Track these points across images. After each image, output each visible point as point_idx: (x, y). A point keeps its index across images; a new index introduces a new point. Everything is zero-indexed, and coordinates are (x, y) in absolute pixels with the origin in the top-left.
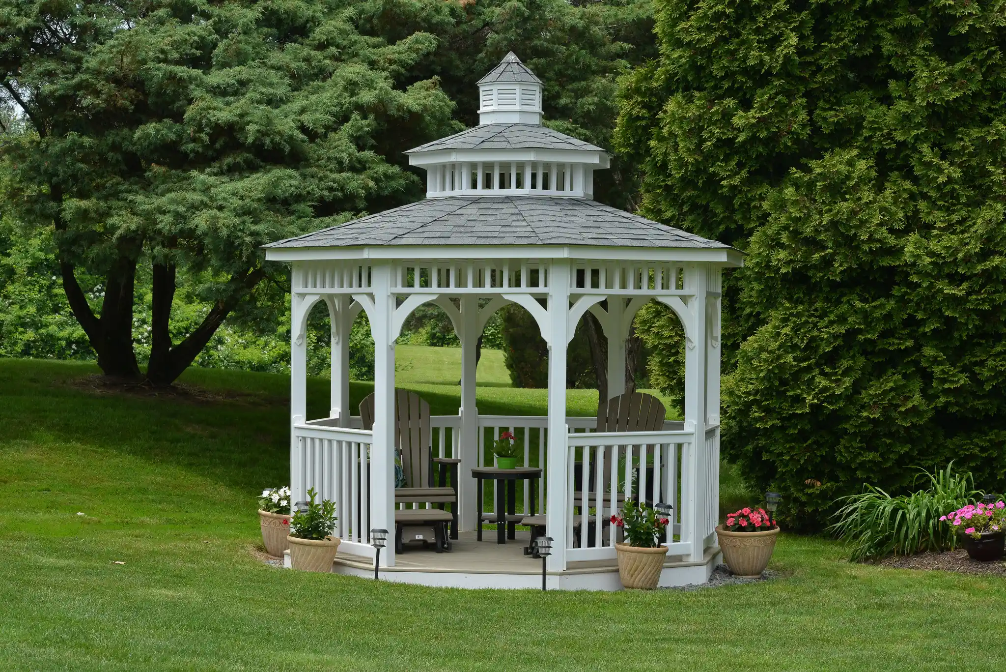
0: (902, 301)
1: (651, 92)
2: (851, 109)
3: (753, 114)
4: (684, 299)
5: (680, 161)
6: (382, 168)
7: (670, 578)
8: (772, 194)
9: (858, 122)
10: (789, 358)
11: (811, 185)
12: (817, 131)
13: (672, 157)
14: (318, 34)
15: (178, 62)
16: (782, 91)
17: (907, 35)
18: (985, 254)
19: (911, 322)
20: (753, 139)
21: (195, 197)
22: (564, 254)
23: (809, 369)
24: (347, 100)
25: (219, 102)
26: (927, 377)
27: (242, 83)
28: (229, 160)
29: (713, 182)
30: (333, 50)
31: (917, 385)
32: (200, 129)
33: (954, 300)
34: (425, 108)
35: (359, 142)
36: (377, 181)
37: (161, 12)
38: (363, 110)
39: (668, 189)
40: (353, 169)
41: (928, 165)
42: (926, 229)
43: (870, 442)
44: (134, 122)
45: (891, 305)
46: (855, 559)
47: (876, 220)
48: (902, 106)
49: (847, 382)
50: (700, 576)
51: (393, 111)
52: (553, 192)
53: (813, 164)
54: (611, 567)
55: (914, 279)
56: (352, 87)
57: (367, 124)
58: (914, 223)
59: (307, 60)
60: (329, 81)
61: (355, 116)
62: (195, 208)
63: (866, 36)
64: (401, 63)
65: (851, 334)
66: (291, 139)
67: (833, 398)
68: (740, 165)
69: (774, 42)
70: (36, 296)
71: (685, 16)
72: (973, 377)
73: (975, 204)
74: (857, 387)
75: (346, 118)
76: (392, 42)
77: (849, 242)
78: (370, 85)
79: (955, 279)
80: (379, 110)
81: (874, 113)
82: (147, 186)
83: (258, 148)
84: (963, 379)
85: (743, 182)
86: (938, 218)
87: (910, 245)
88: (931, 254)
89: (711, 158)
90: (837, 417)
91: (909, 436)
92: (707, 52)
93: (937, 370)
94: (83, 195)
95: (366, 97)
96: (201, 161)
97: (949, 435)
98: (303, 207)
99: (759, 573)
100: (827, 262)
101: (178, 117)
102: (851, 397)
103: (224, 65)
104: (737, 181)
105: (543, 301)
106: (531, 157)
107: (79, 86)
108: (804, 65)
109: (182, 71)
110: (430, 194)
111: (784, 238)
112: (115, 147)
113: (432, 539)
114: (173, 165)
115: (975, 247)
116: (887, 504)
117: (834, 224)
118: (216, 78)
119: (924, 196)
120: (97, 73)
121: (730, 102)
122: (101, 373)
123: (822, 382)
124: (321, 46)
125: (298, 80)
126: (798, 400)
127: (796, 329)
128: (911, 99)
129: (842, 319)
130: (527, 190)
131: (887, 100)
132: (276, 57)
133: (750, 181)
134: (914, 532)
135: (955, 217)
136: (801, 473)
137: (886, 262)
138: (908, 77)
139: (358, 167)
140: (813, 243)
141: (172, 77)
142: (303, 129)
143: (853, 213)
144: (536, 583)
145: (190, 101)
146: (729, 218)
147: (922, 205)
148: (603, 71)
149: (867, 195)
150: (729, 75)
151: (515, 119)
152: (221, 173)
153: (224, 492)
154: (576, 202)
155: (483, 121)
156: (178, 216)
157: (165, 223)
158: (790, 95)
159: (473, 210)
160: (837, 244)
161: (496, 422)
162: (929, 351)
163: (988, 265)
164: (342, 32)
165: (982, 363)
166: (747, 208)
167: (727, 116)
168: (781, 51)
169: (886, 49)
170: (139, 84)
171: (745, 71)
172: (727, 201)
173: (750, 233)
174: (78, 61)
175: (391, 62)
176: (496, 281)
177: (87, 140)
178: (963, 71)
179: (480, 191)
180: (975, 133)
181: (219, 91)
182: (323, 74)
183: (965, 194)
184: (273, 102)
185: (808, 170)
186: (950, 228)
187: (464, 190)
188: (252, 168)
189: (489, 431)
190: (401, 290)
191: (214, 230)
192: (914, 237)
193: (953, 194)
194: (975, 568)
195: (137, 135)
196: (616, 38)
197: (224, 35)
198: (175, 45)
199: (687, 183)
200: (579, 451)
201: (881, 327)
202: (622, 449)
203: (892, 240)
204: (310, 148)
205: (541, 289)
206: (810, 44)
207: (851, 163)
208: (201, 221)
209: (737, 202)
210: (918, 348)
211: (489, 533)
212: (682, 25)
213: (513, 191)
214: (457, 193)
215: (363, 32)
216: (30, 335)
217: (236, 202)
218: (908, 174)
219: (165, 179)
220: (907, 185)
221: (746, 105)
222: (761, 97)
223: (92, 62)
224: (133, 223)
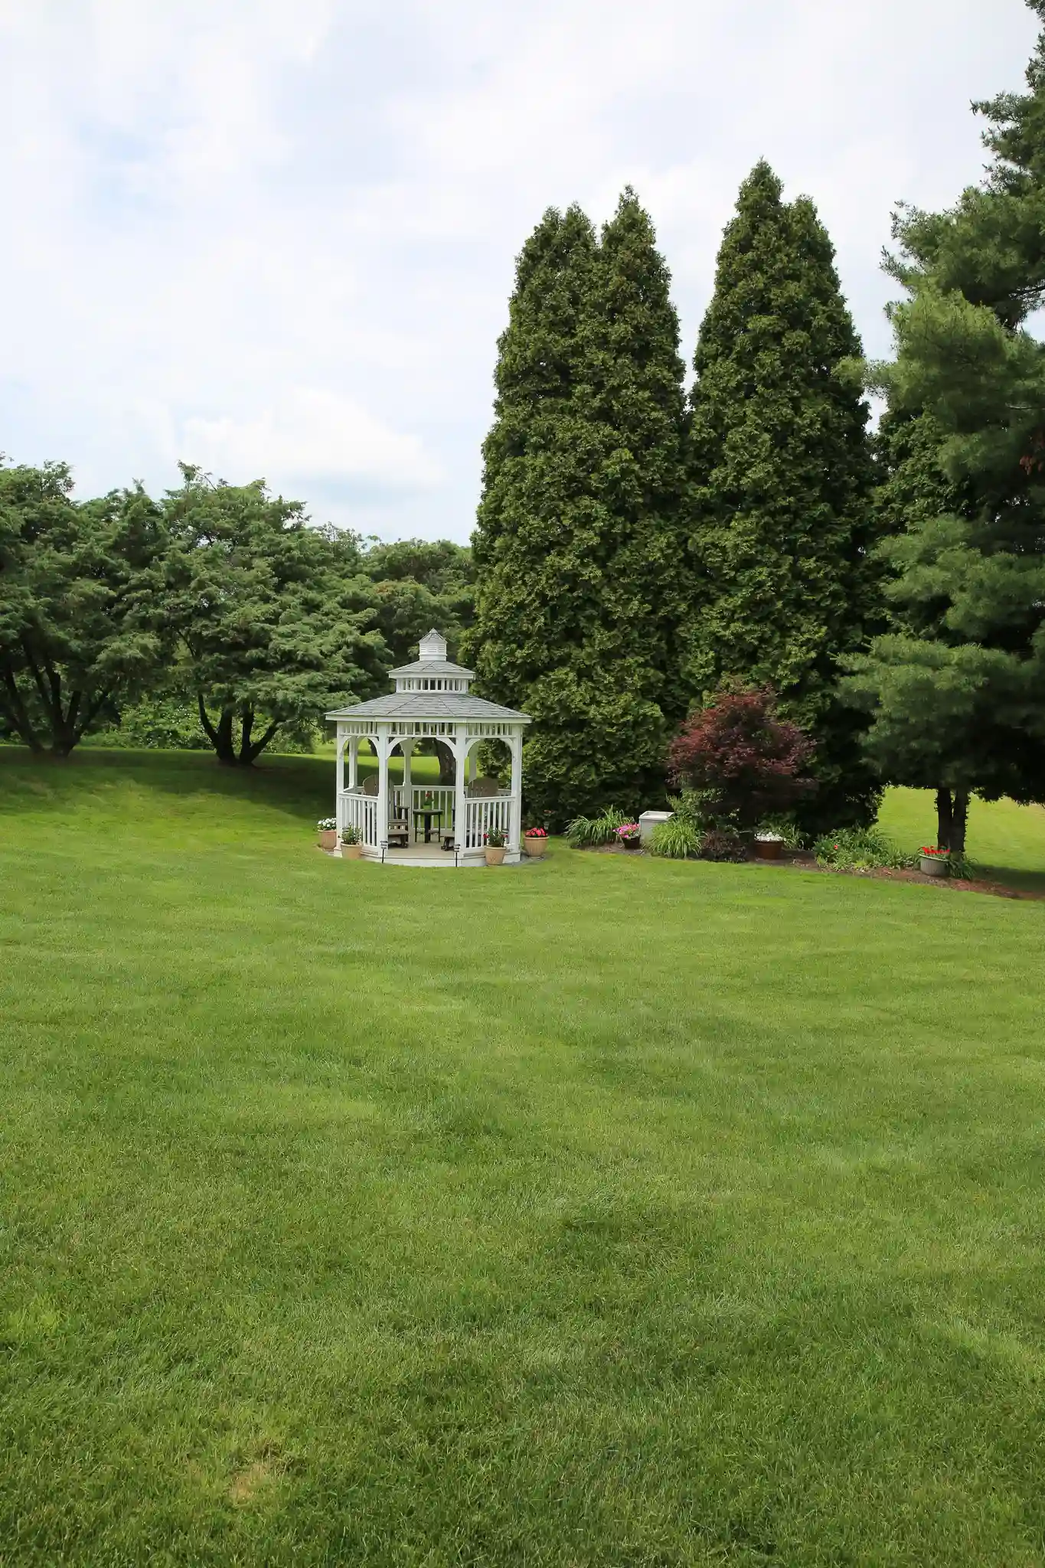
0: (588, 733)
1: (476, 638)
2: (566, 650)
3: (525, 652)
4: (512, 739)
5: (491, 671)
6: (357, 671)
7: (507, 859)
8: (532, 686)
9: (569, 655)
10: (539, 758)
11: (549, 683)
12: (551, 659)
13: (487, 669)
14: (325, 609)
15: (263, 622)
16: (537, 641)
17: (590, 619)
18: (624, 715)
19: (592, 743)
20: (524, 663)
21: (275, 684)
22: (464, 721)
23: (548, 762)
24: (341, 640)
25: (284, 641)
26: (597, 766)
27: (294, 632)
28: (288, 667)
29: (506, 680)
30: (331, 616)
31: (593, 770)
32: (276, 653)
33: (611, 735)
34: (376, 644)
35: (346, 659)
36: (355, 676)
37: (255, 598)
38: (348, 645)
39: (483, 681)
40: (344, 671)
41: (600, 676)
42: (598, 703)
43: (573, 794)
44: (245, 649)
45: (583, 736)
46: (573, 846)
47: (578, 700)
48: (589, 650)
49: (564, 769)
50: (517, 858)
51: (361, 645)
52: (454, 691)
53: (550, 674)
54: (483, 856)
55: (594, 725)
56: (342, 634)
57: (350, 651)
58: (593, 701)
59: (321, 621)
60: (331, 631)
61: (345, 647)
62: (275, 689)
63: (573, 619)
64: (362, 622)
65: (567, 747)
66: (317, 658)
67: (558, 776)
68: (518, 673)
69: (534, 620)
70: (152, 710)
71: (494, 607)
72: (618, 767)
73: (619, 692)
74: (569, 770)
75: (339, 648)
76: (356, 612)
77: (566, 709)
78: (351, 633)
79: (612, 725)
80: (355, 645)
81: (576, 652)
82: (251, 678)
83: (302, 662)
84: (613, 768)
85: (520, 681)
86: (604, 699)
87: (593, 711)
88: (601, 714)
89: (504, 669)
90: (559, 784)
91: (589, 792)
92: (505, 624)
93: (603, 763)
94: (222, 682)
95: (350, 639)
96: (276, 667)
97: (607, 791)
98: (323, 689)
99: (541, 856)
100: (556, 717)
101: (266, 647)
102: (565, 775)
103: (284, 623)
104: (516, 680)
105: (454, 740)
106: (446, 676)
107: (219, 632)
108: (546, 631)
109: (267, 626)
110: (398, 691)
111: (538, 706)
112: (235, 660)
113: (399, 842)
114: (263, 669)
115: (620, 711)
116: (588, 824)
117: (560, 701)
118: (282, 629)
119: (598, 689)
120: (228, 626)
121: (514, 646)
122: (218, 758)
123: (553, 768)
124: (327, 614)
125: (317, 630)
126: (543, 777)
127: (542, 745)
128: (592, 646)
129: (562, 741)
130: (442, 691)
131: (581, 646)
132: (306, 619)
133: (521, 681)
134: (600, 835)
135: (611, 698)
136: (543, 807)
137: (582, 717)
138: (590, 636)
139: (346, 670)
140: (551, 709)
141: (263, 628)
142: (322, 653)
143: (568, 696)
144: (452, 863)
145: (271, 640)
146: (512, 696)
147: (597, 693)
148: (448, 626)
149: (574, 688)
150: (514, 633)
151: (436, 658)
152: (285, 673)
153: (290, 817)
154: (463, 696)
155: (421, 659)
156: (267, 693)
157: (261, 695)
158: (541, 643)
159: (419, 699)
160: (561, 709)
161: (420, 788)
162: (600, 756)
163: (625, 719)
164: (335, 608)
165: (621, 761)
166: (520, 691)
167: (512, 653)
168: (537, 624)
169: (582, 625)
170: (247, 631)
171: (522, 633)
172: (512, 690)
173: (522, 703)
174: (219, 621)
175: (358, 622)
176: (433, 731)
177: (223, 657)
178: (614, 636)
179: (422, 691)
180: (619, 662)
181: (282, 635)
182: (328, 627)
183: (615, 688)
184: (307, 640)
185: (548, 676)
186: (609, 703)
187: (415, 690)
188: (298, 671)
189: (416, 792)
190: (391, 735)
191: (285, 701)
192: (593, 707)
193: (611, 689)
194: (628, 852)
195: (247, 654)
196: (452, 611)
197: (284, 610)
198: (263, 614)
199: (493, 680)
200: (469, 805)
201: (579, 745)
202: (480, 805)
203: (585, 708)
204: (324, 661)
205: (453, 736)
206: (549, 621)
207: (566, 674)
208: (280, 695)
209: (516, 689)
210: (593, 754)
211: (421, 838)
212: (493, 611)
213: (436, 691)
214: (412, 691)
215: (343, 608)
216: (150, 728)
217: (294, 687)
218: (591, 679)
219: (260, 675)
220: (590, 684)
221: (521, 647)
222: (528, 643)
223: (224, 621)
224: (246, 695)
